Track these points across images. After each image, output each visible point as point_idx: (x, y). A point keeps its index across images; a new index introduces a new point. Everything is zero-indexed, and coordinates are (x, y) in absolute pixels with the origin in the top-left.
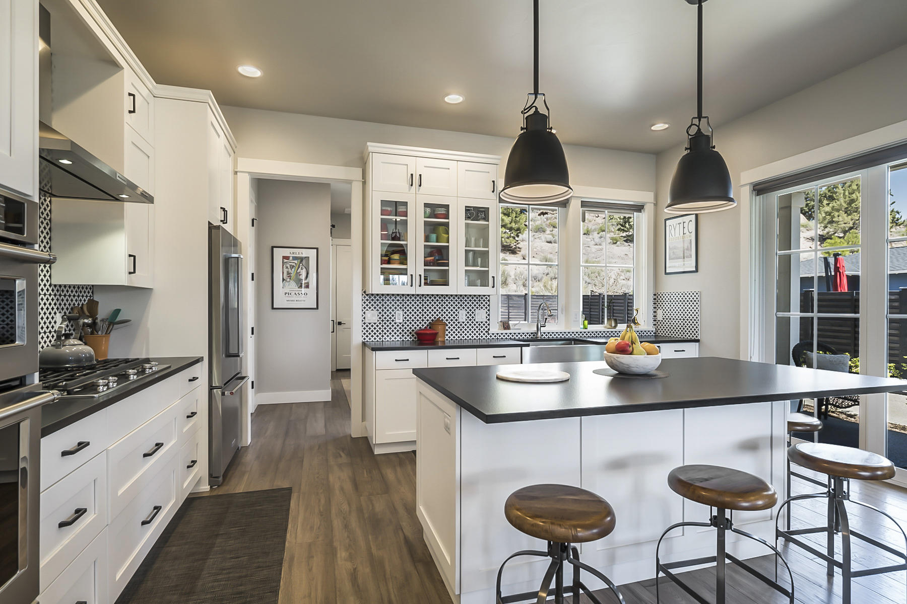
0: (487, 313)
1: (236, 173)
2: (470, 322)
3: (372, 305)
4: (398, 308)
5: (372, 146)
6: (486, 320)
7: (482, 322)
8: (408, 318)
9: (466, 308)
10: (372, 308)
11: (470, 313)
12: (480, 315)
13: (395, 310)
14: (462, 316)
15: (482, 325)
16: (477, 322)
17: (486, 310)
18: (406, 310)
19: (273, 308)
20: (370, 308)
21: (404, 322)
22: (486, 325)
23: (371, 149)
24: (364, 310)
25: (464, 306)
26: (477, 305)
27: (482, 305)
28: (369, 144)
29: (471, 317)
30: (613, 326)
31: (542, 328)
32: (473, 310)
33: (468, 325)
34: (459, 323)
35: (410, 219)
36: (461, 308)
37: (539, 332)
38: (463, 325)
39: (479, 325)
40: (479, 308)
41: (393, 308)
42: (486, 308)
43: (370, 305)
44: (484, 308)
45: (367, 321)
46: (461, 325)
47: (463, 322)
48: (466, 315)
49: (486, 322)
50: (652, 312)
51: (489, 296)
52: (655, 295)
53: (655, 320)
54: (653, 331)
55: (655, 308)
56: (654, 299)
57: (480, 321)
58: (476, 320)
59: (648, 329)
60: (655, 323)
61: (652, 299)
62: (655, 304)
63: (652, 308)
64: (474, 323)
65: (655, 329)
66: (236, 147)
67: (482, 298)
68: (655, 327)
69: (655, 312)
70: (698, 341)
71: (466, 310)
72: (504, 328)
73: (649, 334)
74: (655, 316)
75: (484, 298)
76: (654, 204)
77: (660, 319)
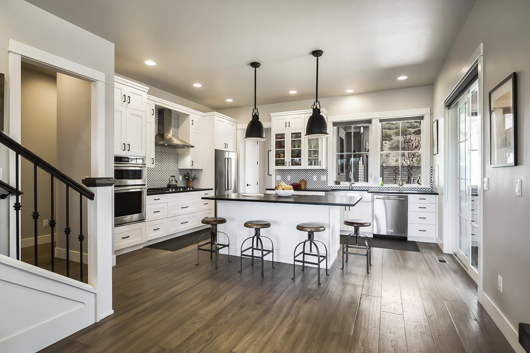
1: (237, 130)
2: (319, 181)
3: (279, 174)
4: (288, 175)
5: (272, 114)
6: (326, 180)
7: (324, 181)
8: (292, 179)
9: (317, 175)
10: (279, 175)
11: (319, 177)
12: (323, 178)
13: (287, 176)
14: (315, 178)
15: (324, 182)
16: (322, 181)
17: (326, 176)
18: (291, 176)
19: (269, 175)
20: (278, 175)
22: (326, 182)
23: (271, 116)
24: (276, 175)
25: (316, 174)
27: (324, 174)
28: (270, 114)
29: (319, 179)
30: (401, 184)
31: (352, 184)
32: (320, 176)
33: (318, 182)
34: (314, 181)
35: (286, 140)
36: (315, 175)
37: (351, 186)
38: (316, 182)
39: (323, 182)
40: (323, 175)
41: (287, 175)
43: (278, 174)
44: (325, 175)
45: (276, 180)
47: (316, 181)
48: (317, 178)
49: (326, 181)
50: (429, 177)
51: (327, 169)
52: (431, 167)
53: (431, 182)
54: (430, 188)
55: (431, 175)
56: (431, 170)
57: (323, 180)
58: (321, 180)
59: (426, 187)
60: (431, 183)
61: (429, 170)
62: (431, 172)
63: (429, 175)
64: (321, 181)
65: (431, 187)
66: (237, 121)
67: (324, 170)
68: (431, 186)
69: (431, 177)
70: (437, 194)
71: (317, 176)
72: (336, 184)
73: (427, 190)
74: (431, 180)
75: (325, 170)
76: (431, 114)
77: (433, 181)
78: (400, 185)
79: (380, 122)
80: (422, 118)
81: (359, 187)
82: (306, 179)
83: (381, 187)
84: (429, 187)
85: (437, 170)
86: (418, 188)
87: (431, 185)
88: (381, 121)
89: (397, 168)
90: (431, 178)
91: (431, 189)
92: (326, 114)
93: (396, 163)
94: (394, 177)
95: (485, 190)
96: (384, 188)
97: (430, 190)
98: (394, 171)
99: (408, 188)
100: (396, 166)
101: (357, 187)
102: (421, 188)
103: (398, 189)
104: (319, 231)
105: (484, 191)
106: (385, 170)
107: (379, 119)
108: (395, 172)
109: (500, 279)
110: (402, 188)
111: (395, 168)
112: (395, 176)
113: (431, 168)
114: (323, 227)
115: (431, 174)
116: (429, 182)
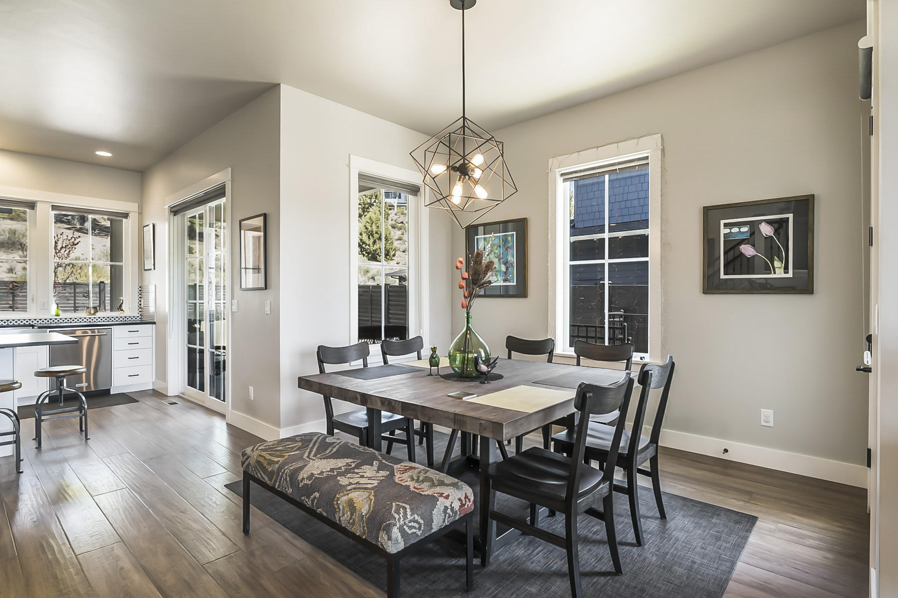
30: (92, 313)
50: (137, 301)
52: (140, 287)
53: (140, 308)
54: (138, 317)
55: (140, 298)
56: (140, 291)
59: (131, 315)
60: (140, 310)
61: (137, 290)
62: (140, 294)
63: (137, 298)
65: (140, 315)
68: (140, 313)
69: (140, 301)
70: (154, 323)
73: (134, 319)
74: (140, 304)
76: (139, 213)
77: (142, 307)
79: (53, 209)
80: (126, 215)
81: (7, 321)
83: (56, 319)
84: (136, 314)
86: (121, 317)
87: (140, 312)
88: (54, 207)
89: (17, 286)
90: (140, 303)
91: (140, 317)
93: (10, 275)
94: (11, 302)
95: (234, 312)
96: (61, 319)
97: (138, 319)
98: (12, 291)
99: (104, 318)
100: (15, 282)
102: (125, 317)
103: (87, 320)
104: (14, 389)
105: (232, 313)
107: (51, 204)
108: (13, 293)
109: (251, 389)
110: (95, 318)
111: (13, 285)
112: (13, 300)
113: (140, 289)
114: (17, 383)
115: (140, 296)
116: (137, 308)
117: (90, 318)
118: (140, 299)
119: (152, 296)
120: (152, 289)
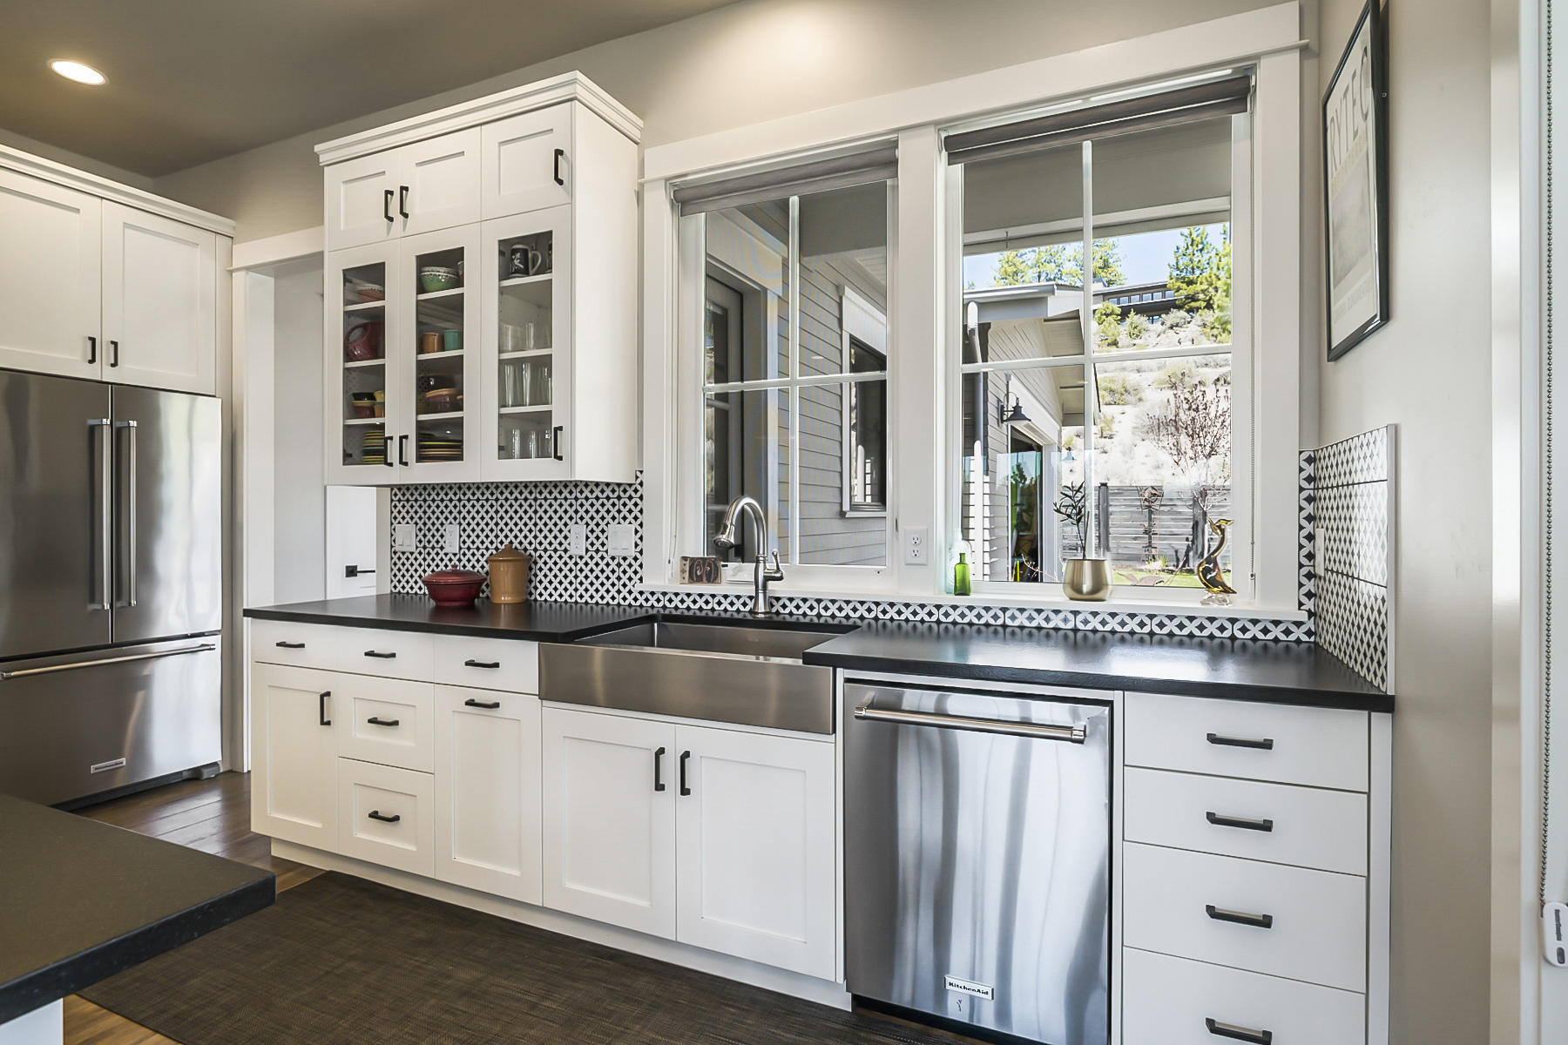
0: (637, 532)
2: (597, 558)
3: (408, 512)
4: (451, 518)
5: (323, 151)
6: (632, 552)
7: (625, 559)
8: (469, 543)
9: (587, 517)
10: (407, 518)
11: (598, 531)
12: (620, 539)
14: (579, 539)
15: (625, 565)
16: (613, 558)
17: (635, 525)
18: (464, 524)
20: (403, 518)
21: (462, 552)
22: (635, 566)
24: (395, 523)
25: (582, 511)
26: (614, 512)
27: (625, 511)
28: (317, 148)
29: (597, 539)
30: (1087, 588)
31: (771, 584)
32: (603, 525)
33: (592, 564)
34: (571, 557)
35: (388, 302)
36: (576, 517)
37: (761, 596)
38: (581, 564)
39: (619, 565)
40: (619, 517)
41: (442, 518)
42: (636, 518)
43: (404, 512)
44: (630, 518)
45: (397, 548)
46: (576, 564)
47: (581, 557)
48: (587, 538)
49: (636, 559)
51: (641, 484)
52: (1310, 460)
53: (1309, 576)
54: (1299, 624)
55: (1310, 518)
56: (1309, 479)
57: (619, 553)
58: (611, 553)
59: (1266, 609)
60: (1310, 585)
61: (1293, 480)
62: (1310, 499)
64: (608, 559)
65: (1311, 614)
66: (234, 228)
67: (625, 491)
68: (1309, 604)
69: (1311, 537)
70: (1385, 704)
71: (587, 524)
72: (694, 578)
73: (1276, 632)
74: (1311, 556)
75: (630, 492)
76: (1304, 50)
77: (1320, 571)
78: (1079, 591)
81: (819, 601)
82: (535, 544)
83: (955, 607)
84: (1288, 609)
85: (1383, 472)
86: (1212, 620)
87: (1309, 595)
88: (956, 147)
89: (1155, 495)
90: (1310, 547)
91: (1310, 625)
92: (636, 134)
93: (1154, 476)
96: (971, 608)
97: (1298, 633)
98: (1147, 504)
100: (1153, 487)
101: (805, 600)
102: (1233, 621)
103: (1065, 620)
106: (1112, 500)
107: (944, 135)
110: (1095, 614)
111: (1150, 492)
113: (1309, 470)
115: (1309, 509)
116: (1293, 575)
117: (1076, 613)
118: (1309, 528)
119: (1370, 507)
120: (1372, 463)
